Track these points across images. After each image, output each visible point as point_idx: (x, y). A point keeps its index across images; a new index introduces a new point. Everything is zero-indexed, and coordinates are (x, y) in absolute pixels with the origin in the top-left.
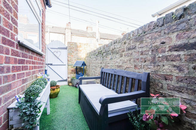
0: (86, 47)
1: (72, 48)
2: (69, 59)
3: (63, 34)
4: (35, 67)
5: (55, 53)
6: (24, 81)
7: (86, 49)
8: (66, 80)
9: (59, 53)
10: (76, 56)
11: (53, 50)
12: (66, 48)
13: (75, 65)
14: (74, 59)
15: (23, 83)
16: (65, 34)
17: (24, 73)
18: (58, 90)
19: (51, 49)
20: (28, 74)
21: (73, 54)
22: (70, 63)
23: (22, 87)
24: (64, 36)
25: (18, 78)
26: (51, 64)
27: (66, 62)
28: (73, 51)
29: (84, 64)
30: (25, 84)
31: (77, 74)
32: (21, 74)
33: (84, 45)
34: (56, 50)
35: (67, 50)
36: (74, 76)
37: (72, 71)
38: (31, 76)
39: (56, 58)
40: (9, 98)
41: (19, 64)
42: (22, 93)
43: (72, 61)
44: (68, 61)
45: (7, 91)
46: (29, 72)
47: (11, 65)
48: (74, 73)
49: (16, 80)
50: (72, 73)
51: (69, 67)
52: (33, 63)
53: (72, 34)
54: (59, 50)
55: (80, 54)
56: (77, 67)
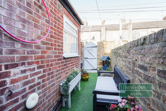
0: (111, 44)
1: (100, 46)
2: (98, 54)
3: (99, 31)
4: (73, 65)
5: (89, 51)
6: (66, 73)
7: (111, 46)
8: (96, 70)
9: (92, 50)
10: (103, 52)
11: (88, 49)
12: (96, 47)
13: (102, 59)
14: (101, 54)
15: (66, 74)
16: (101, 31)
17: (66, 70)
18: (88, 77)
19: (87, 48)
20: (69, 70)
21: (101, 51)
22: (99, 57)
23: (65, 76)
24: (100, 33)
25: (64, 73)
26: (87, 58)
27: (96, 57)
28: (101, 48)
29: (109, 58)
30: (67, 75)
31: (103, 66)
32: (65, 70)
33: (110, 43)
34: (90, 48)
35: (97, 48)
36: (102, 67)
37: (100, 63)
38: (70, 70)
39: (90, 54)
40: (60, 81)
41: (64, 66)
42: (65, 79)
43: (101, 56)
44: (98, 56)
45: (59, 78)
46: (69, 68)
47: (61, 68)
48: (102, 65)
49: (63, 74)
50: (100, 65)
51: (99, 60)
52: (72, 63)
53: (106, 29)
54: (91, 48)
55: (106, 51)
56: (103, 61)
